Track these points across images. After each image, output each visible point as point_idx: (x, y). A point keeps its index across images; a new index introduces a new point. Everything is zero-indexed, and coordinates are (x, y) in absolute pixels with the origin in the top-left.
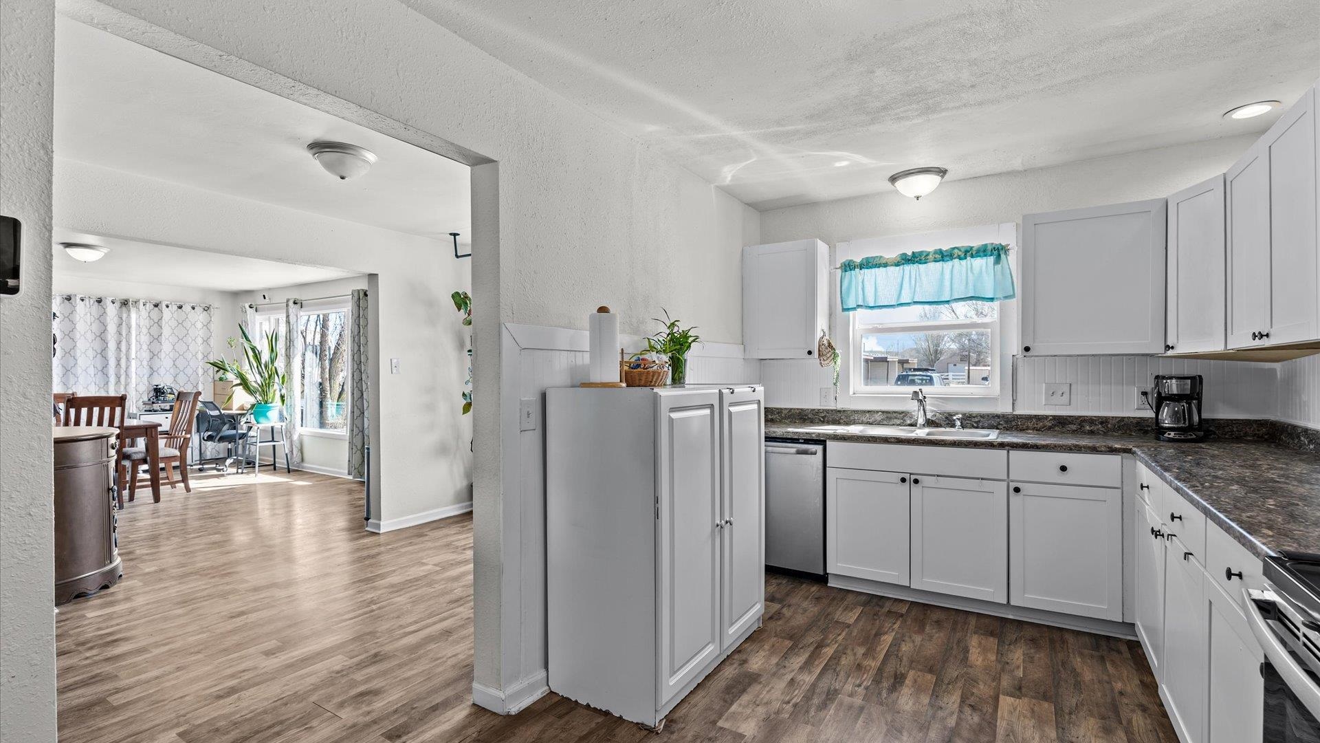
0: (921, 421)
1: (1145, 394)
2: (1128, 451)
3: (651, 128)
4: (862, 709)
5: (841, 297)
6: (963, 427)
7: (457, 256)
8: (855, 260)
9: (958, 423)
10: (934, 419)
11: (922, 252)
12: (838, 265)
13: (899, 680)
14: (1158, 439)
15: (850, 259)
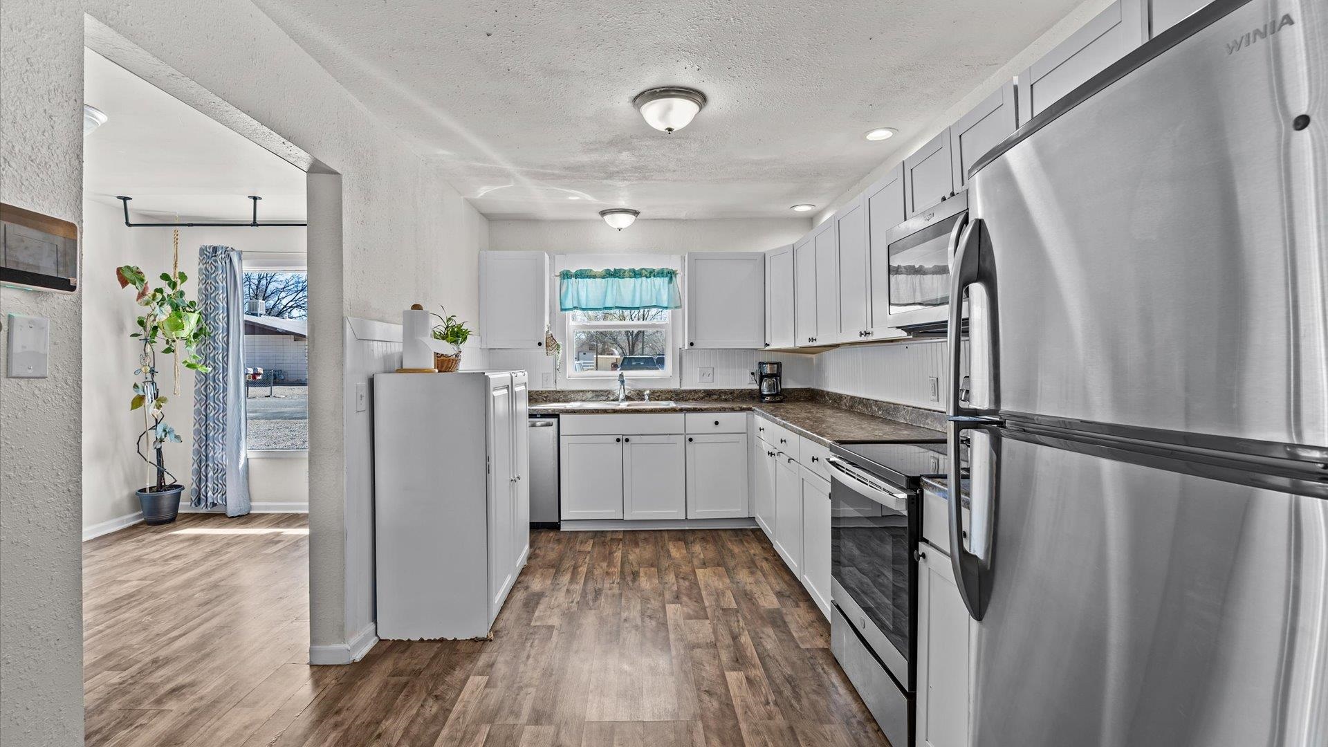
0: (622, 396)
1: (753, 374)
2: (749, 409)
3: (441, 152)
4: (621, 595)
5: (560, 300)
6: (650, 399)
7: (128, 224)
8: (571, 271)
9: (647, 397)
10: (629, 395)
11: (620, 269)
12: (558, 274)
13: (635, 575)
14: (762, 402)
15: (568, 269)
